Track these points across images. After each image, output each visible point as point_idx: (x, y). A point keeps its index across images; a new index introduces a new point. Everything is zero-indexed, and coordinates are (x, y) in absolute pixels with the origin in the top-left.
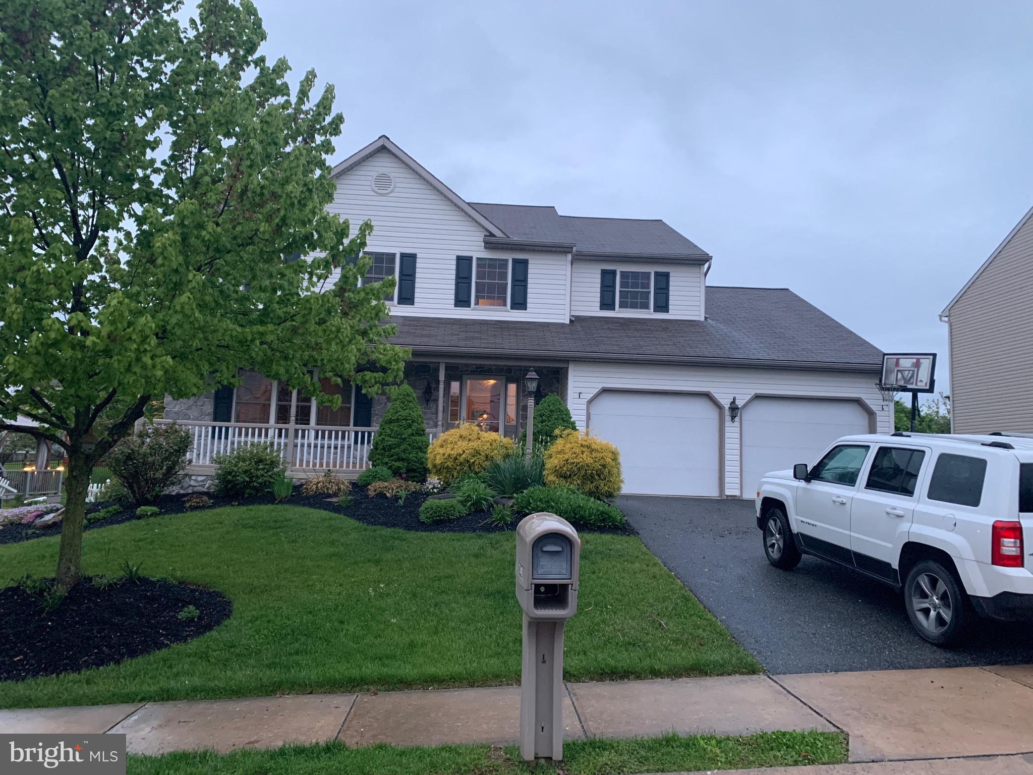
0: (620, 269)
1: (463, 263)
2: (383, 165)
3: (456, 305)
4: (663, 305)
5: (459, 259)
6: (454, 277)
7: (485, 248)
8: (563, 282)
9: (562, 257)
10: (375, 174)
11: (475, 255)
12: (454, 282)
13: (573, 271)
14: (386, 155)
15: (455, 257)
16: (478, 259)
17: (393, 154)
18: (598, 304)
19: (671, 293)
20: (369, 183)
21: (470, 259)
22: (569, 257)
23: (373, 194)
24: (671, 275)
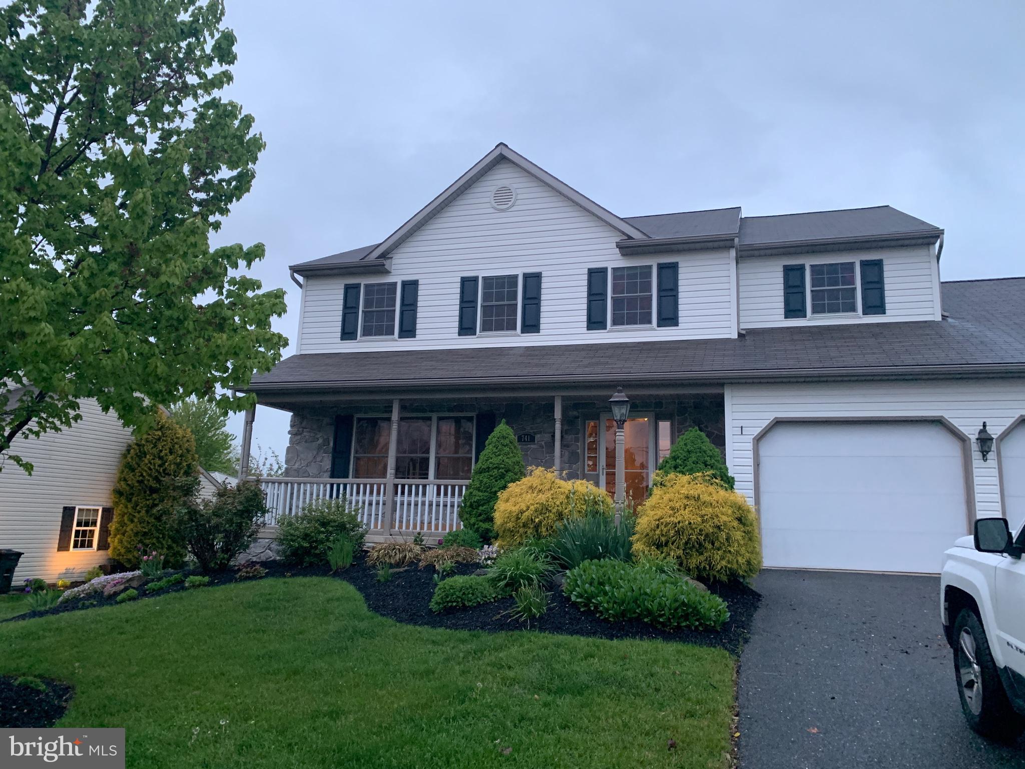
0: (809, 262)
1: (596, 276)
2: (503, 178)
3: (589, 328)
4: (876, 305)
5: (591, 272)
6: (585, 294)
7: (623, 255)
8: (726, 286)
9: (724, 254)
10: (494, 189)
11: (610, 266)
12: (585, 301)
13: (740, 271)
14: (505, 166)
15: (586, 271)
16: (614, 269)
17: (513, 163)
18: (782, 311)
19: (886, 287)
20: (487, 200)
21: (604, 271)
22: (733, 253)
23: (492, 210)
24: (885, 263)
